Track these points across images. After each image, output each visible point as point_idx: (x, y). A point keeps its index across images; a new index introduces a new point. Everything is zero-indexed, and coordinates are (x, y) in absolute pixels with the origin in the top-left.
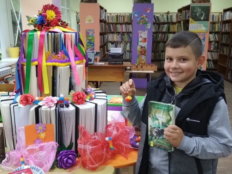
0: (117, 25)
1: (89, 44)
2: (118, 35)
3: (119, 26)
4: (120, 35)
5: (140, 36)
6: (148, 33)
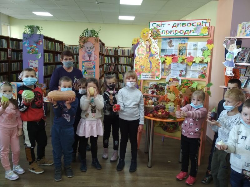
6: (39, 63)
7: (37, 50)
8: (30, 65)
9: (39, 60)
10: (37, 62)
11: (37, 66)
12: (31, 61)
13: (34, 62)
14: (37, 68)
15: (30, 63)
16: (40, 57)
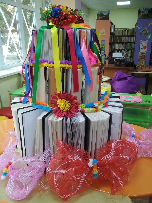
0: (122, 37)
2: (123, 45)
3: (123, 38)
4: (124, 45)
5: (142, 44)
7: (148, 31)
9: (149, 40)
10: (147, 41)
12: (142, 41)
13: (144, 41)
14: (146, 46)
16: (149, 37)
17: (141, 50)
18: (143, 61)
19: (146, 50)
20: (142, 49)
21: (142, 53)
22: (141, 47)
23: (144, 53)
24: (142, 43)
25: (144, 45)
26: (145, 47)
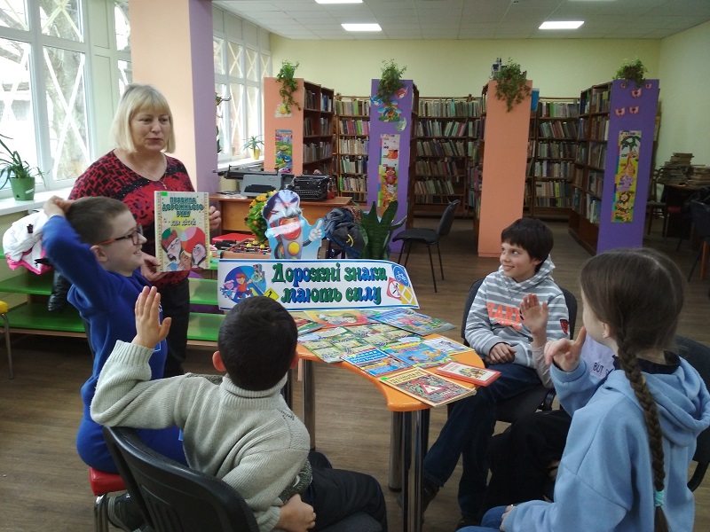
1: (281, 160)
5: (385, 145)
6: (401, 140)
7: (399, 112)
8: (383, 145)
9: (401, 133)
10: (397, 138)
11: (396, 147)
12: (385, 136)
13: (390, 138)
14: (396, 151)
15: (384, 141)
16: (403, 128)
17: (385, 161)
18: (391, 189)
19: (396, 161)
20: (386, 157)
21: (388, 168)
22: (385, 152)
23: (393, 169)
24: (386, 141)
25: (391, 148)
26: (394, 154)
